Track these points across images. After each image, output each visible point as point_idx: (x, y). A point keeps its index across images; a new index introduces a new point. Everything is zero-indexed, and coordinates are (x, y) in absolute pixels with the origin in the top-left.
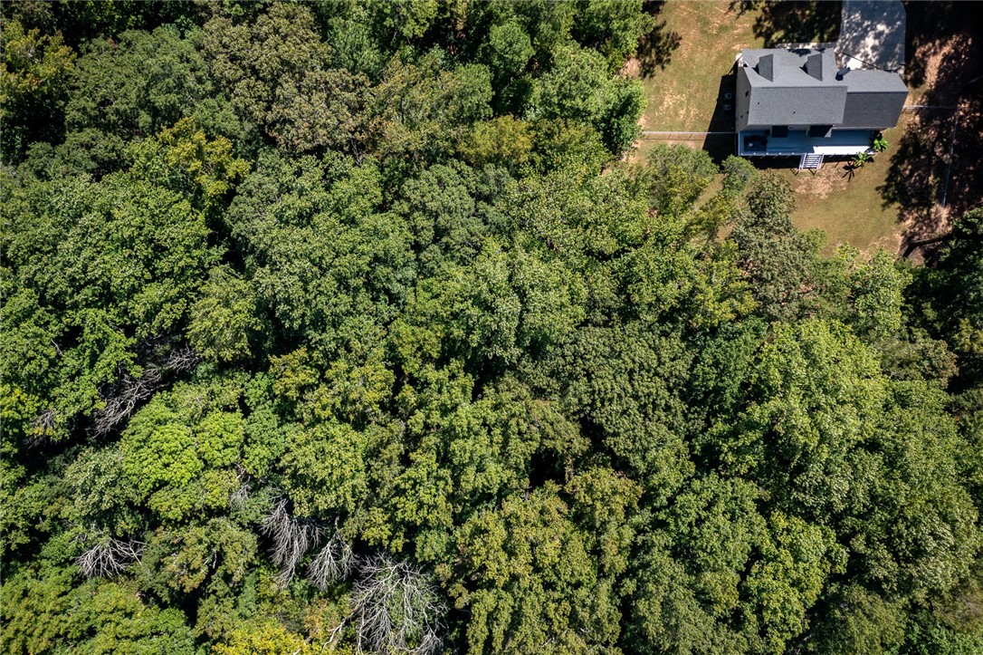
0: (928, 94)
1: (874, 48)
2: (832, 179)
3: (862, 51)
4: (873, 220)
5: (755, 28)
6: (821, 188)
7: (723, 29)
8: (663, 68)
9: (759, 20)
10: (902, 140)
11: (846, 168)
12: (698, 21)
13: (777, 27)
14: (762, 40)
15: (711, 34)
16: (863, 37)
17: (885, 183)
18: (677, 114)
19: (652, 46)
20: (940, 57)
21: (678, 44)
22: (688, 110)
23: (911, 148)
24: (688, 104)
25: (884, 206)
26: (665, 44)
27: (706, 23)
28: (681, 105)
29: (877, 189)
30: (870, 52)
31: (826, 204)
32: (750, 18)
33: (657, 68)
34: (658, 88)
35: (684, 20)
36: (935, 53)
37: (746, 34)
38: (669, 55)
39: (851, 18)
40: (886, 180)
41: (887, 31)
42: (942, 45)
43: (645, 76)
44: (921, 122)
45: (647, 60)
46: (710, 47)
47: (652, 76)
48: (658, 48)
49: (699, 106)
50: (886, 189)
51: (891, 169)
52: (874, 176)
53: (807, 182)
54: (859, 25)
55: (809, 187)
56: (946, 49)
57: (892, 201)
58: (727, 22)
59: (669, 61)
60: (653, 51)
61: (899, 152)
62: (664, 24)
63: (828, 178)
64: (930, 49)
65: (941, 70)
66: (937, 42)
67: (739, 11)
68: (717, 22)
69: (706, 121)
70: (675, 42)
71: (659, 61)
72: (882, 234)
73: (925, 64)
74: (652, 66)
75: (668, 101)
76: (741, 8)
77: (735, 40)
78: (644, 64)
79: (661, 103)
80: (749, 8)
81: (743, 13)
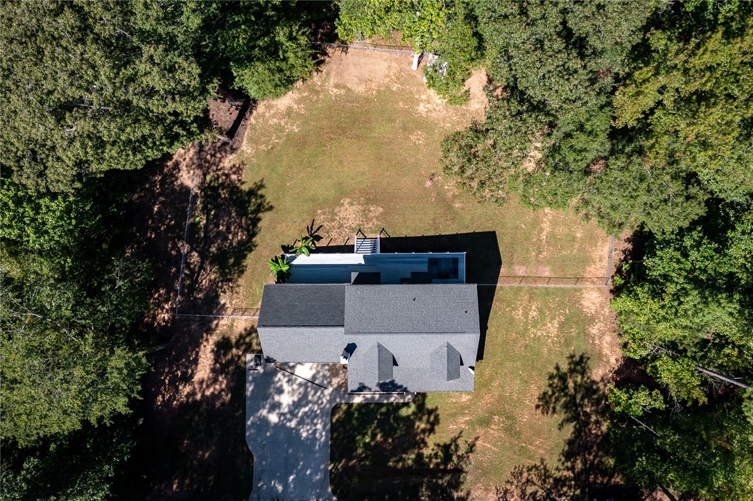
0: (210, 331)
1: (280, 391)
2: (336, 224)
3: (295, 387)
4: (280, 170)
5: (437, 421)
6: (349, 213)
7: (485, 422)
8: (557, 368)
9: (432, 430)
10: (242, 272)
11: (318, 238)
12: (519, 433)
13: (409, 422)
14: (429, 405)
15: (500, 415)
16: (297, 405)
17: (260, 215)
18: (540, 310)
19: (574, 397)
20: (196, 378)
21: (540, 399)
22: (526, 314)
23: (232, 261)
24: (526, 324)
25: (262, 186)
26: (557, 399)
27: (509, 430)
28: (535, 323)
29: (271, 208)
30: (286, 387)
31: (343, 192)
32: (442, 436)
33: (565, 367)
34: (568, 344)
35: (538, 433)
36: (201, 382)
37: (454, 415)
38: (550, 385)
40: (259, 220)
41: (264, 412)
42: (193, 393)
43: (582, 358)
44: (217, 296)
45: (579, 379)
46: (501, 399)
47: (572, 357)
48: (566, 395)
49: (512, 321)
50: (260, 208)
51: (254, 235)
52: (280, 228)
53: (369, 220)
54: (301, 422)
55: (365, 213)
56: (186, 390)
57: (252, 193)
58: (480, 431)
59: (551, 377)
60: (572, 391)
61: (245, 257)
62: (561, 426)
63: (341, 226)
64: (208, 387)
65: (196, 362)
66: (199, 397)
67: (460, 442)
68: (494, 431)
69: (502, 301)
70: (545, 403)
71: (563, 378)
72: (268, 152)
73: (213, 370)
74: (572, 371)
75: (553, 328)
76: (457, 446)
77: (468, 407)
78: (583, 373)
79: (562, 326)
80: (446, 448)
81: (455, 440)
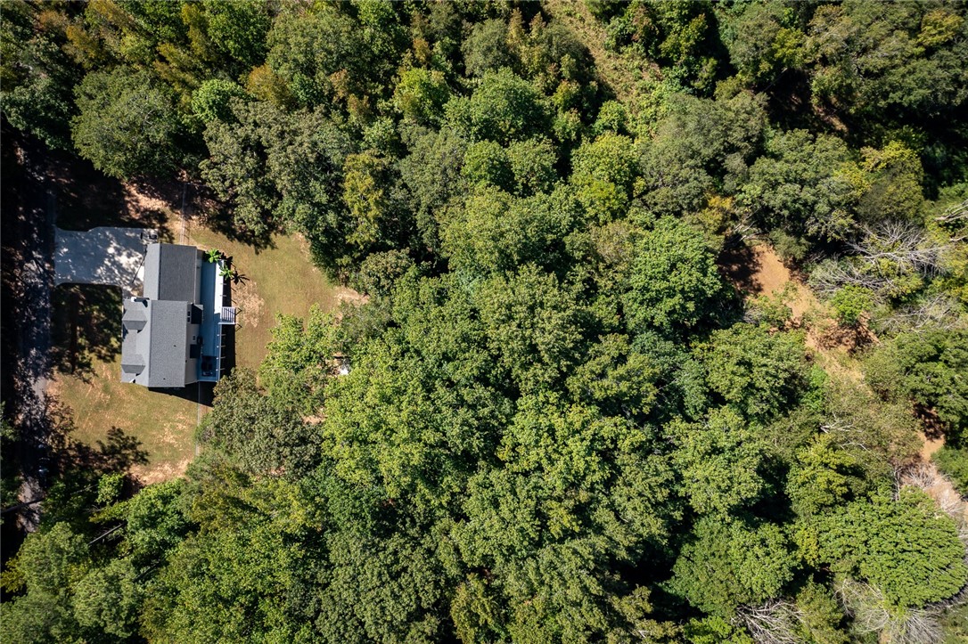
0: (173, 208)
1: (129, 256)
2: (246, 294)
3: (132, 266)
4: (286, 258)
5: (107, 361)
6: (253, 304)
7: (106, 390)
8: (140, 443)
9: (100, 357)
10: (214, 231)
11: (236, 282)
12: (97, 412)
13: (106, 342)
14: (117, 356)
15: (110, 400)
16: (119, 266)
17: (252, 246)
18: (182, 431)
19: (119, 452)
20: (140, 197)
21: (119, 430)
22: (180, 421)
23: (222, 223)
24: (173, 421)
25: (273, 248)
26: (118, 442)
27: (100, 405)
28: (173, 427)
29: (257, 253)
30: (132, 260)
31: (269, 300)
32: (97, 364)
33: (140, 448)
34: (158, 448)
35: (97, 425)
36: (137, 201)
37: (111, 370)
38: (128, 438)
39: (101, 275)
40: (250, 245)
41: (115, 244)
42: (130, 195)
43: (146, 460)
44: (198, 214)
45: (131, 457)
46: (122, 401)
47: (147, 454)
48: (121, 448)
49: (176, 411)
50: (257, 245)
51: (240, 240)
52: (245, 256)
53: (248, 317)
54: (109, 269)
55: (253, 315)
56: (134, 192)
57: (269, 241)
58: (100, 386)
59: (134, 438)
60: (123, 452)
61: (224, 234)
62: (100, 443)
63: (245, 298)
64: (134, 206)
65: (152, 196)
66: (127, 199)
67: (91, 374)
68: (100, 395)
69: (189, 406)
70: (116, 433)
71: (133, 447)
72: (299, 250)
73: (146, 210)
74: (137, 453)
75: (170, 439)
76: (88, 372)
77: (117, 378)
78: (135, 461)
79: (171, 445)
80: (88, 365)
81: (93, 371)
